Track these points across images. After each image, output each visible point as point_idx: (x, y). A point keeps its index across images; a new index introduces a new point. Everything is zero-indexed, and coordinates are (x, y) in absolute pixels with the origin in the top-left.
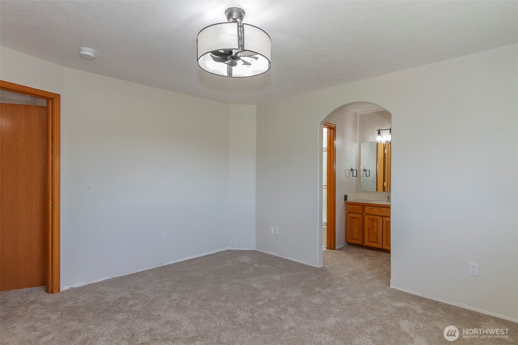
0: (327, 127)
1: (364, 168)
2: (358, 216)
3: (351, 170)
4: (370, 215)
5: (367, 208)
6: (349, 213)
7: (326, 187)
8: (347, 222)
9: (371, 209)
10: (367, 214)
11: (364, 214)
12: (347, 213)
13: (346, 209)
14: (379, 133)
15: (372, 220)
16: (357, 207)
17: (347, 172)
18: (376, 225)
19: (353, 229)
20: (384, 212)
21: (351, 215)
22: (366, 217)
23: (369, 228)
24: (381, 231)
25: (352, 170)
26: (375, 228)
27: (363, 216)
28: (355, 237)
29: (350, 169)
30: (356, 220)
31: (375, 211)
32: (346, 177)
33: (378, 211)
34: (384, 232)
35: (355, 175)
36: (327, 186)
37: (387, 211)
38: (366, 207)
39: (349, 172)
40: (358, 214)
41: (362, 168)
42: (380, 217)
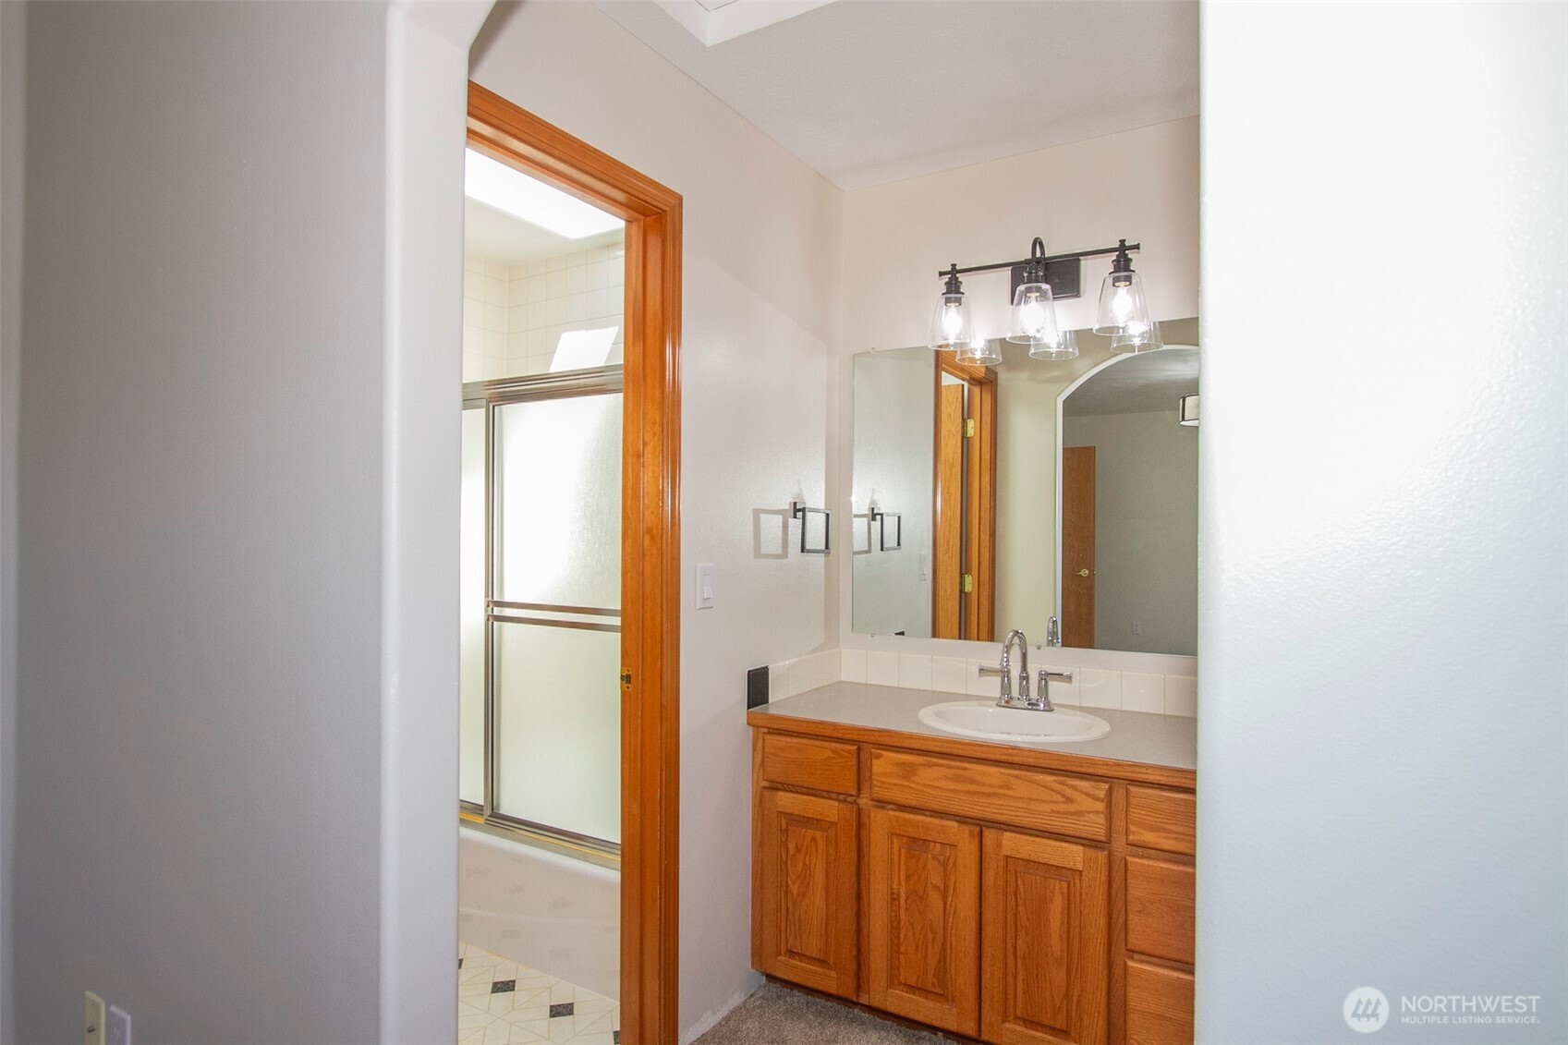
0: (620, 196)
1: (873, 502)
2: (830, 809)
3: (796, 510)
4: (902, 807)
5: (883, 765)
6: (775, 786)
7: (617, 621)
8: (761, 846)
9: (908, 771)
10: (882, 804)
11: (864, 801)
12: (766, 784)
13: (759, 761)
14: (953, 288)
15: (917, 844)
16: (822, 751)
17: (772, 525)
18: (936, 878)
19: (795, 891)
20: (990, 795)
21: (786, 801)
22: (879, 822)
23: (894, 899)
24: (973, 924)
25: (798, 510)
26: (935, 898)
27: (859, 811)
28: (813, 946)
29: (786, 505)
30: (818, 834)
31: (933, 782)
32: (758, 553)
33: (952, 786)
34: (988, 930)
35: (816, 539)
36: (623, 613)
37: (1008, 788)
38: (878, 757)
39: (785, 526)
40: (827, 795)
41: (859, 503)
42: (966, 829)
